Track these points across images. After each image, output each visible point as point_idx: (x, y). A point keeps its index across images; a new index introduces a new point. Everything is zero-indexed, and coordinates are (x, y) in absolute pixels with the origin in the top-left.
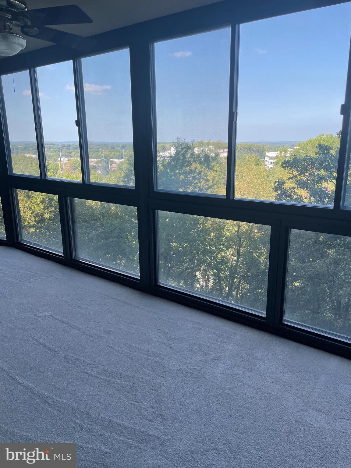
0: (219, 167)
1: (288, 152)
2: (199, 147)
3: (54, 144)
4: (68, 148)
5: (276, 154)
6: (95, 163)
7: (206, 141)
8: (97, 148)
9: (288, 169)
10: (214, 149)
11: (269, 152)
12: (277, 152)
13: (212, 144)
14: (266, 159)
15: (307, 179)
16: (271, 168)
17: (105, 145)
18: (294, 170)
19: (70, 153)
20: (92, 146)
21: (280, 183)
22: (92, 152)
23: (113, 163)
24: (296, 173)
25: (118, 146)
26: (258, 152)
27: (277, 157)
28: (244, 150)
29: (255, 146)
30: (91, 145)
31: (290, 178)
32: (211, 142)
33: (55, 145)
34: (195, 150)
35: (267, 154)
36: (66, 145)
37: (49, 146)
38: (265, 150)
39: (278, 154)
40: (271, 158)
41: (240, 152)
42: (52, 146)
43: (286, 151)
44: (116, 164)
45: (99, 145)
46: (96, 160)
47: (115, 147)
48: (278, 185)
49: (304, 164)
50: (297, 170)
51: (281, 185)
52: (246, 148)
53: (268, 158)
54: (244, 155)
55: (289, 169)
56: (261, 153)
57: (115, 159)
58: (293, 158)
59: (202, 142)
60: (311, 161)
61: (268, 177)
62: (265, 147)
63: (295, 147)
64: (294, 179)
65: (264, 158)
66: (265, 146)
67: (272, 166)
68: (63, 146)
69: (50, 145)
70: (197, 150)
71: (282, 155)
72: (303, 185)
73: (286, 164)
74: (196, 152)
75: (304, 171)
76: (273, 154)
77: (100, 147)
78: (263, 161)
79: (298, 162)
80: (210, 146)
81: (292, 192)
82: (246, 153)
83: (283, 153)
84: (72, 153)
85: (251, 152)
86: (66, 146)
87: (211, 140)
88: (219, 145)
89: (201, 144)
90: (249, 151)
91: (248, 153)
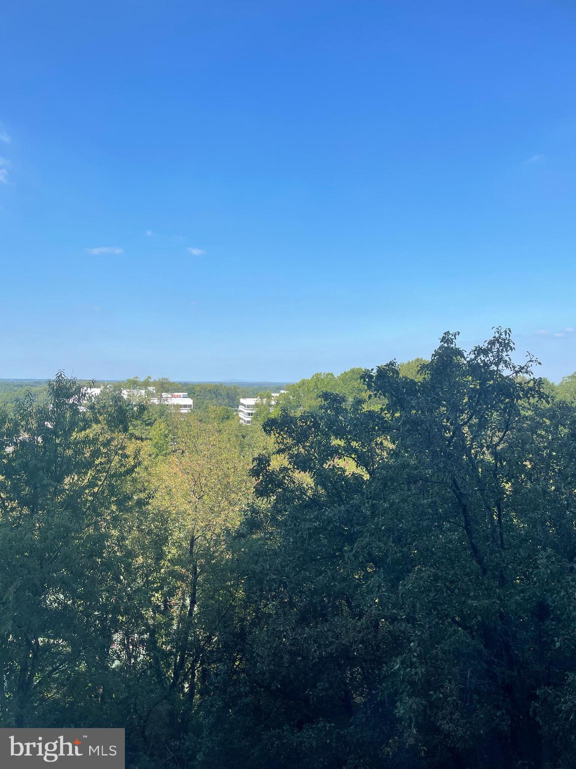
0: (164, 421)
1: (273, 398)
2: (129, 388)
5: (255, 402)
7: (142, 379)
9: (275, 435)
10: (156, 392)
11: (244, 397)
12: (257, 398)
13: (154, 384)
14: (241, 408)
15: (308, 451)
16: (248, 422)
18: (285, 436)
21: (262, 462)
24: (289, 441)
26: (228, 397)
27: (256, 405)
28: (206, 394)
29: (223, 388)
31: (279, 452)
32: (152, 380)
34: (124, 394)
35: (242, 401)
38: (239, 395)
39: (258, 401)
40: (248, 406)
41: (199, 397)
43: (269, 397)
48: (259, 465)
49: (301, 426)
50: (291, 436)
51: (265, 464)
52: (210, 391)
53: (243, 407)
54: (207, 401)
55: (277, 435)
56: (232, 400)
58: (283, 415)
59: (134, 381)
60: (313, 420)
61: (244, 437)
62: (238, 390)
63: (282, 391)
64: (286, 453)
65: (238, 407)
66: (239, 388)
67: (249, 419)
70: (126, 393)
71: (264, 402)
72: (302, 464)
73: (270, 426)
74: (125, 397)
75: (301, 438)
76: (251, 401)
78: (236, 411)
79: (292, 422)
80: (149, 388)
81: (284, 478)
82: (209, 399)
83: (265, 399)
85: (217, 397)
87: (150, 378)
88: (165, 387)
89: (134, 384)
90: (213, 396)
91: (213, 398)
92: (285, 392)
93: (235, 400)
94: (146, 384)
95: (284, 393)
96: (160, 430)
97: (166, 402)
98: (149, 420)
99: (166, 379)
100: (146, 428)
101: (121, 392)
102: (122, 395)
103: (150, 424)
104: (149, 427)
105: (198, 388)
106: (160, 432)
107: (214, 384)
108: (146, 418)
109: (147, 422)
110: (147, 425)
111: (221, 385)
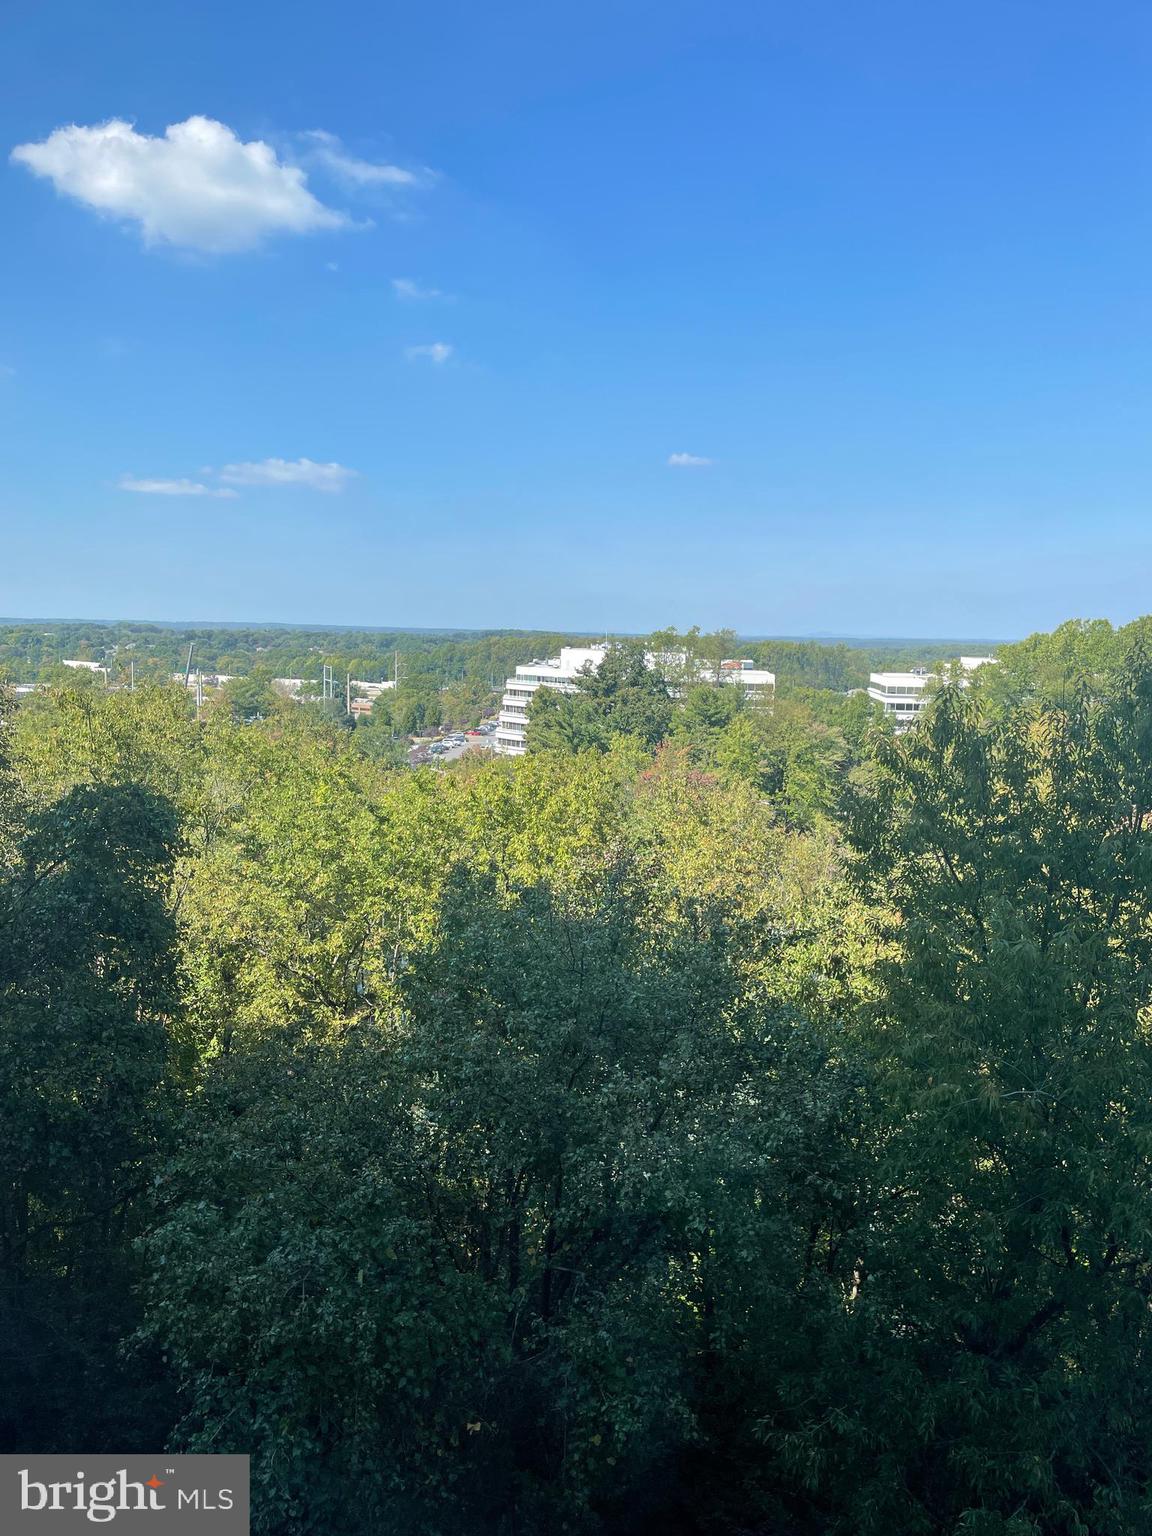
2: (657, 649)
3: (160, 627)
4: (204, 643)
5: (924, 681)
6: (298, 693)
7: (682, 632)
8: (301, 646)
14: (872, 693)
17: (327, 635)
19: (213, 658)
20: (282, 638)
22: (284, 658)
23: (357, 693)
25: (367, 640)
26: (827, 670)
29: (817, 649)
30: (282, 634)
32: (701, 634)
33: (161, 631)
34: (648, 660)
35: (874, 677)
36: (200, 634)
37: (143, 634)
38: (864, 666)
40: (902, 690)
42: (154, 634)
44: (366, 698)
45: (308, 636)
46: (299, 684)
47: (358, 642)
52: (789, 656)
53: (879, 692)
56: (834, 674)
57: (361, 681)
59: (667, 635)
65: (860, 690)
66: (848, 650)
68: (191, 636)
69: (146, 631)
70: (653, 659)
74: (651, 667)
76: (906, 680)
77: (311, 642)
84: (218, 661)
85: (803, 668)
86: (200, 637)
87: (698, 629)
88: (724, 648)
89: (667, 641)
90: (796, 666)
91: (795, 671)
92: (994, 662)
93: (840, 675)
94: (691, 641)
95: (989, 664)
96: (743, 735)
97: (728, 678)
98: (716, 714)
99: (731, 633)
100: (712, 729)
101: (643, 658)
102: (645, 663)
103: (722, 723)
104: (716, 729)
105: (765, 651)
106: (742, 739)
107: (796, 643)
108: (712, 711)
109: (713, 719)
110: (713, 724)
111: (813, 644)
